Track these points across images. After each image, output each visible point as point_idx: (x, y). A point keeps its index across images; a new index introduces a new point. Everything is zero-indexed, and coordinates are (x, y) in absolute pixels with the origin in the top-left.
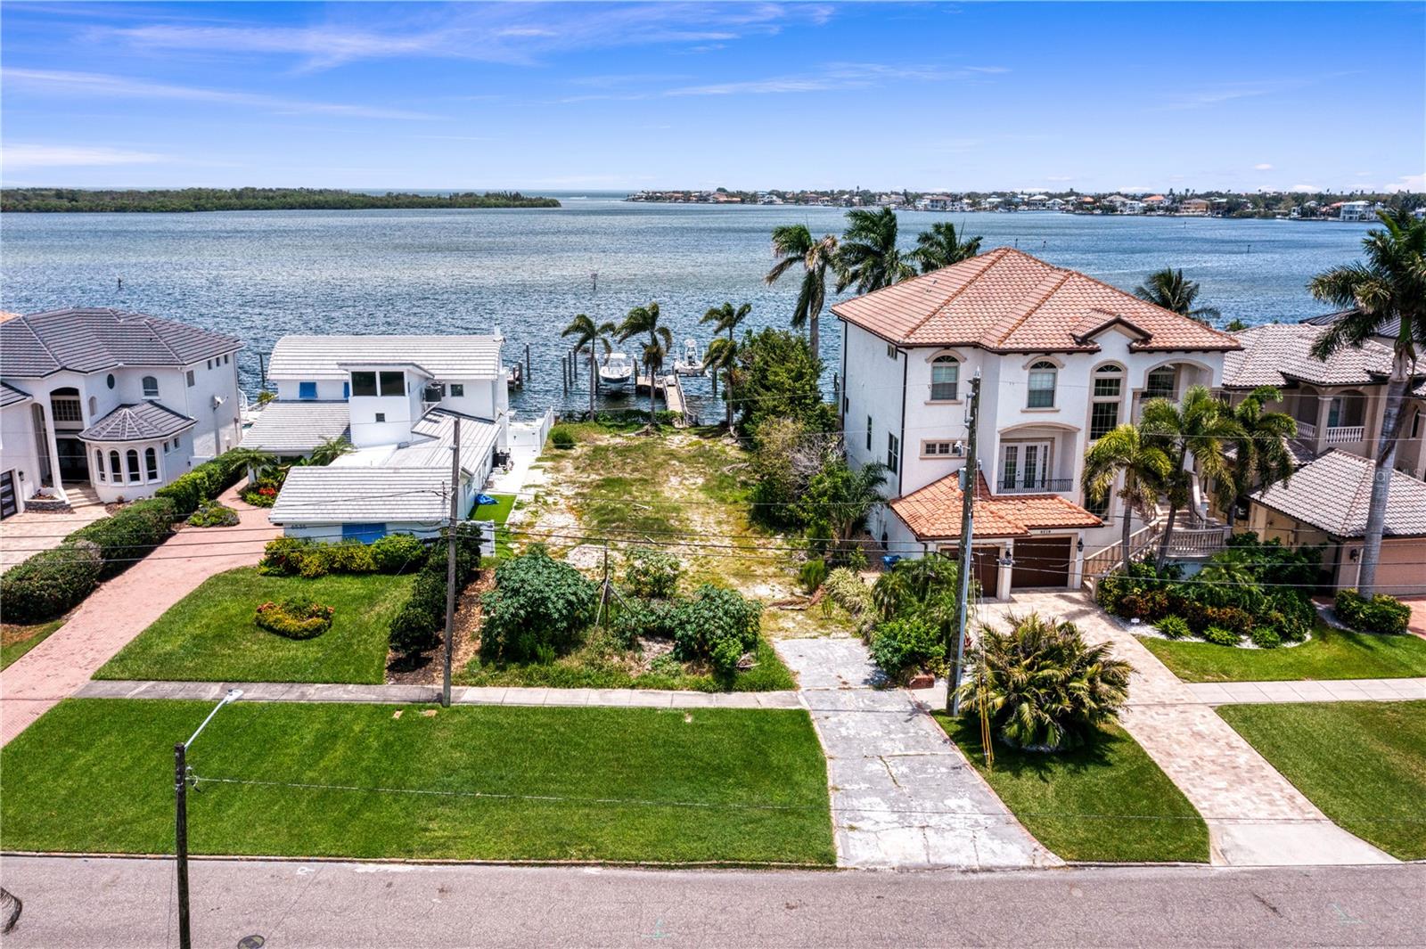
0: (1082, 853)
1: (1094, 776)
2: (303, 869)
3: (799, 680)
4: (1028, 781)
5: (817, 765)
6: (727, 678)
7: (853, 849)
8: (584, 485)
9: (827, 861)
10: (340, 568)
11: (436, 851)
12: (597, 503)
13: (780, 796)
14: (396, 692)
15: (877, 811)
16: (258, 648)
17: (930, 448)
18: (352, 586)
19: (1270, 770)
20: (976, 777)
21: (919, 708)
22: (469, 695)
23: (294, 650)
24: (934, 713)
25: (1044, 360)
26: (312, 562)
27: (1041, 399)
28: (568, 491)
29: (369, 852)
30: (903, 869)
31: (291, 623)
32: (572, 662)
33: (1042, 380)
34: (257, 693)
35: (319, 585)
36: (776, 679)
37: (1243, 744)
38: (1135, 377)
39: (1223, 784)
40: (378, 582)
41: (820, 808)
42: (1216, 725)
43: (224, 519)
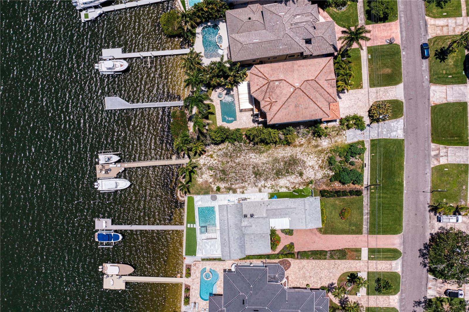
2: (405, 192)
3: (361, 139)
9: (403, 140)
14: (365, 193)
19: (386, 87)
21: (369, 125)
24: (371, 123)
30: (404, 132)
36: (361, 143)
39: (388, 94)
42: (374, 89)
43: (292, 245)
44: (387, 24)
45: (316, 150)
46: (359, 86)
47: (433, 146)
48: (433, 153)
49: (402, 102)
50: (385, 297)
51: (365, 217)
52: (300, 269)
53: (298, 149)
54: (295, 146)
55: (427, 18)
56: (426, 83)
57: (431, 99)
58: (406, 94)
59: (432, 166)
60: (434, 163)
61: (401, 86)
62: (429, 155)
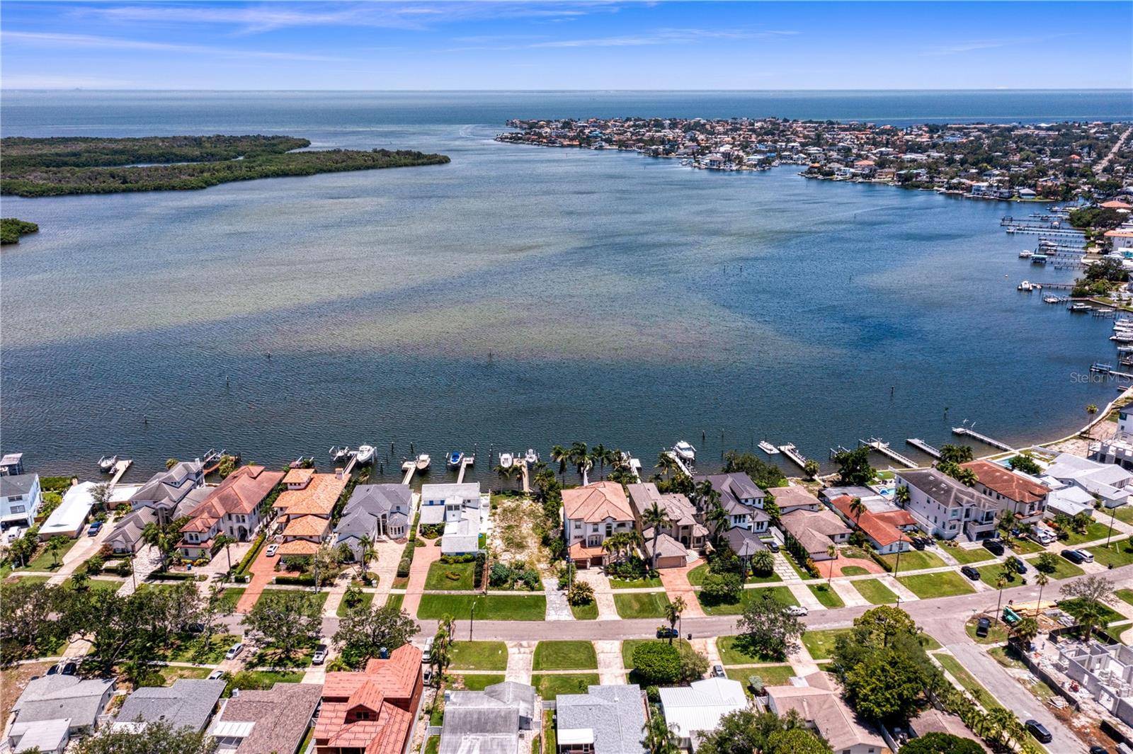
0: (579, 618)
1: (587, 607)
3: (546, 589)
4: (576, 608)
5: (545, 606)
6: (532, 589)
7: (548, 618)
8: (503, 528)
9: (544, 620)
10: (457, 562)
11: (491, 619)
12: (506, 535)
13: (539, 610)
14: (476, 592)
15: (552, 612)
16: (449, 583)
17: (576, 537)
18: (460, 566)
20: (569, 607)
21: (564, 594)
22: (489, 592)
23: (455, 583)
25: (596, 524)
26: (451, 561)
27: (595, 530)
28: (498, 530)
29: (482, 619)
30: (554, 621)
31: (453, 577)
32: (506, 586)
33: (596, 527)
34: (453, 592)
35: (453, 566)
36: (541, 589)
37: (613, 600)
38: (614, 525)
39: (606, 608)
40: (465, 565)
41: (544, 612)
42: (611, 598)
43: (423, 545)
44: (699, 607)
45: (535, 561)
46: (614, 586)
47: (536, 643)
48: (524, 643)
49: (595, 618)
50: (337, 606)
51: (446, 592)
52: (394, 550)
53: (536, 550)
54: (539, 549)
55: (716, 638)
56: (625, 638)
57: (600, 641)
58: (607, 622)
59: (506, 642)
60: (509, 644)
61: (618, 618)
62: (522, 640)
